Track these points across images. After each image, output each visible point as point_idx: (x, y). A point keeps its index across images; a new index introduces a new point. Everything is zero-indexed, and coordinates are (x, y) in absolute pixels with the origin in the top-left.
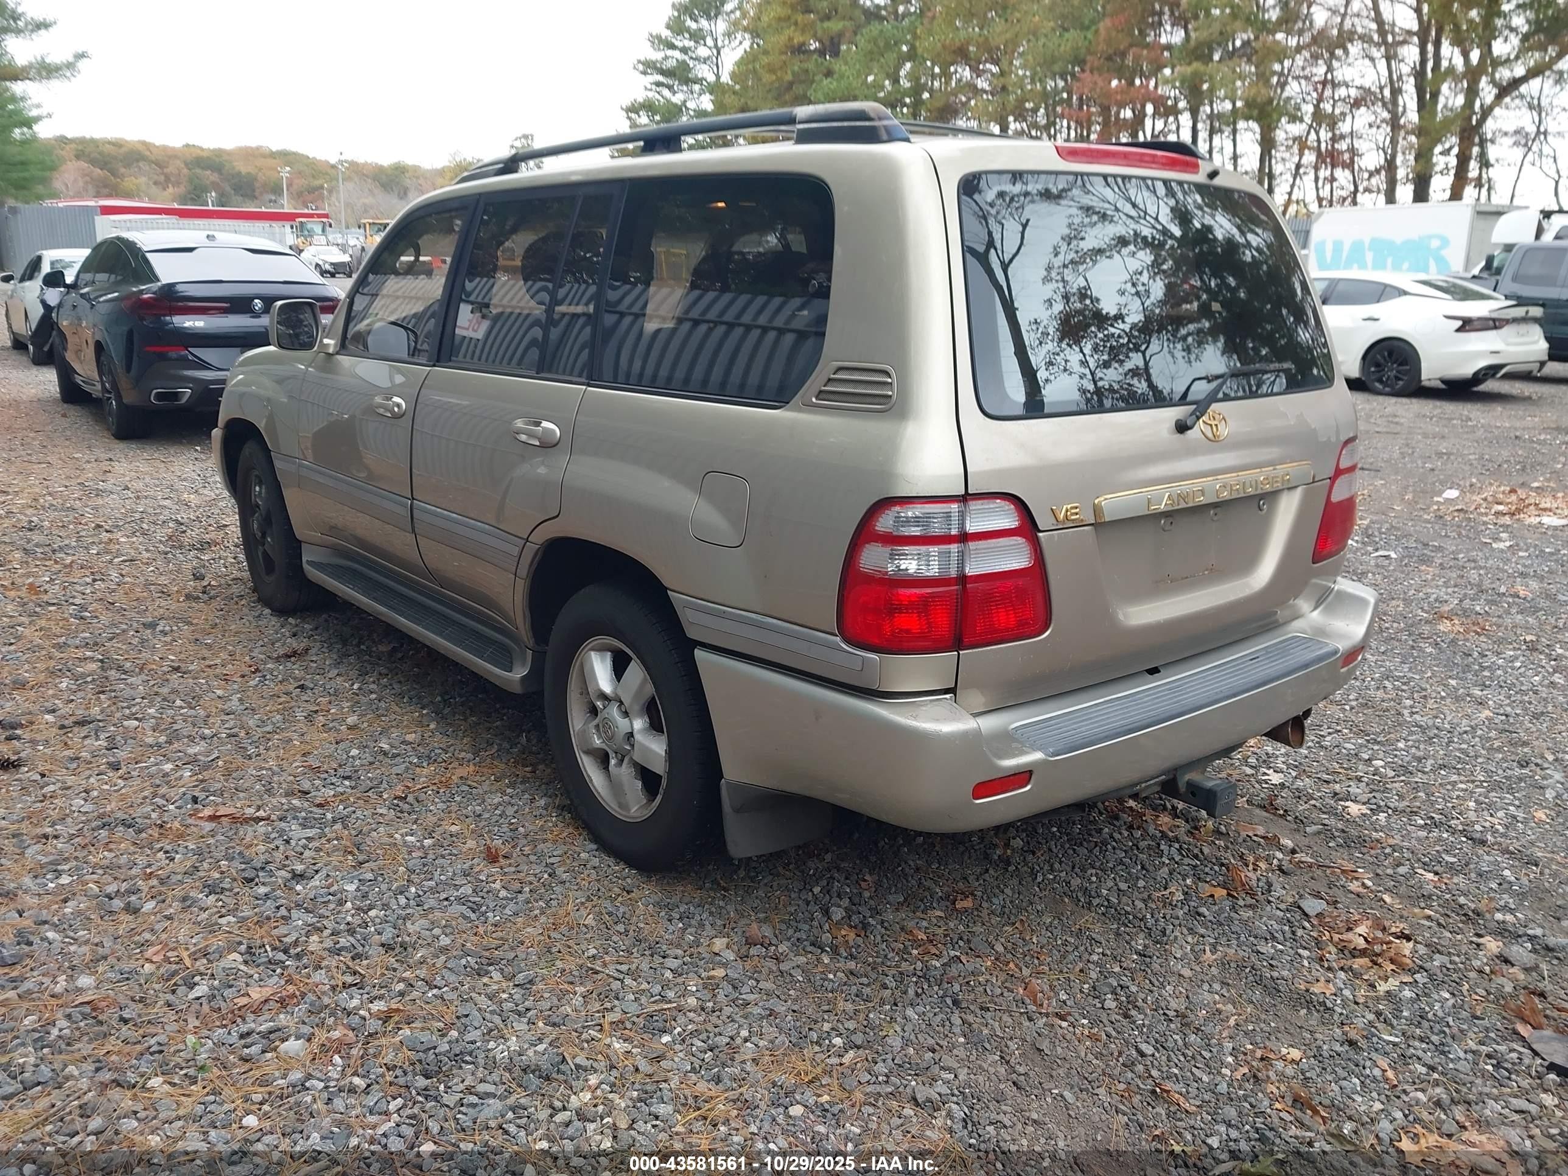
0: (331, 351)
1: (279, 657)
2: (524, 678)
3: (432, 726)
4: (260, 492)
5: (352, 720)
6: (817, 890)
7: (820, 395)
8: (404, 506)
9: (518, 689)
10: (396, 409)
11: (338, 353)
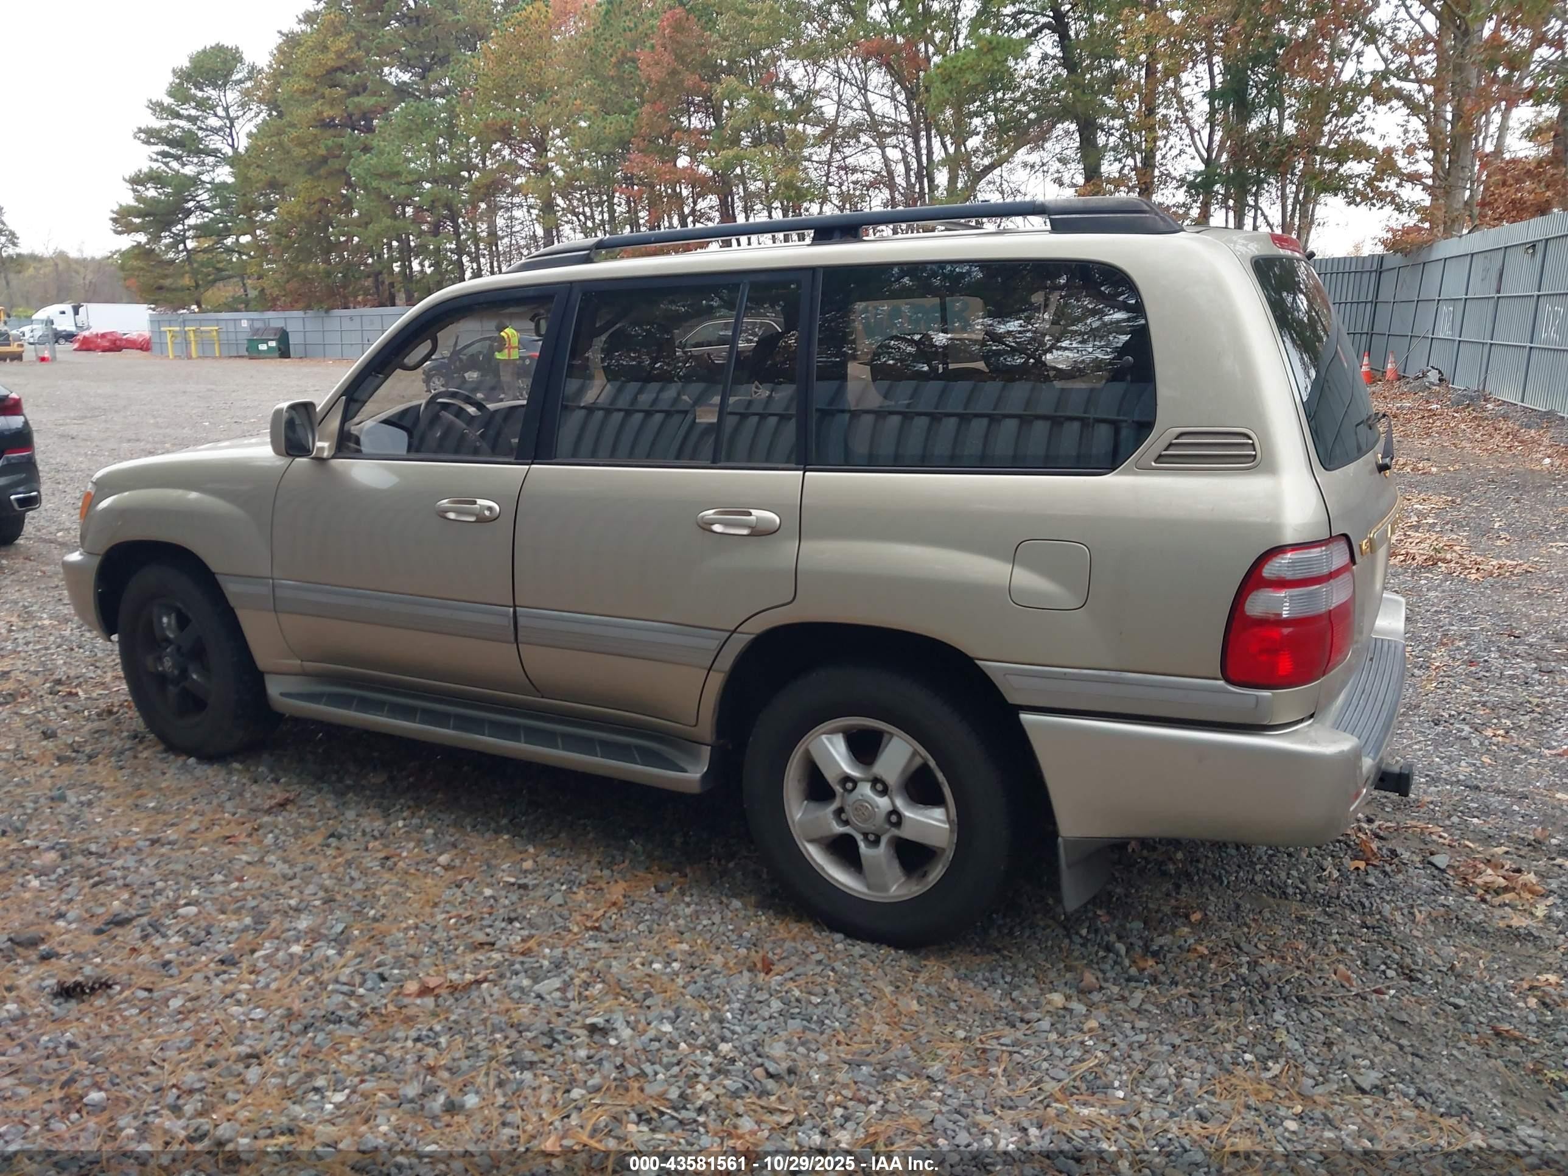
0: (325, 454)
1: (271, 808)
2: (705, 776)
3: (531, 850)
4: (169, 623)
5: (443, 859)
6: (1084, 932)
7: (1159, 458)
8: (506, 615)
9: (696, 789)
10: (487, 513)
11: (333, 457)
